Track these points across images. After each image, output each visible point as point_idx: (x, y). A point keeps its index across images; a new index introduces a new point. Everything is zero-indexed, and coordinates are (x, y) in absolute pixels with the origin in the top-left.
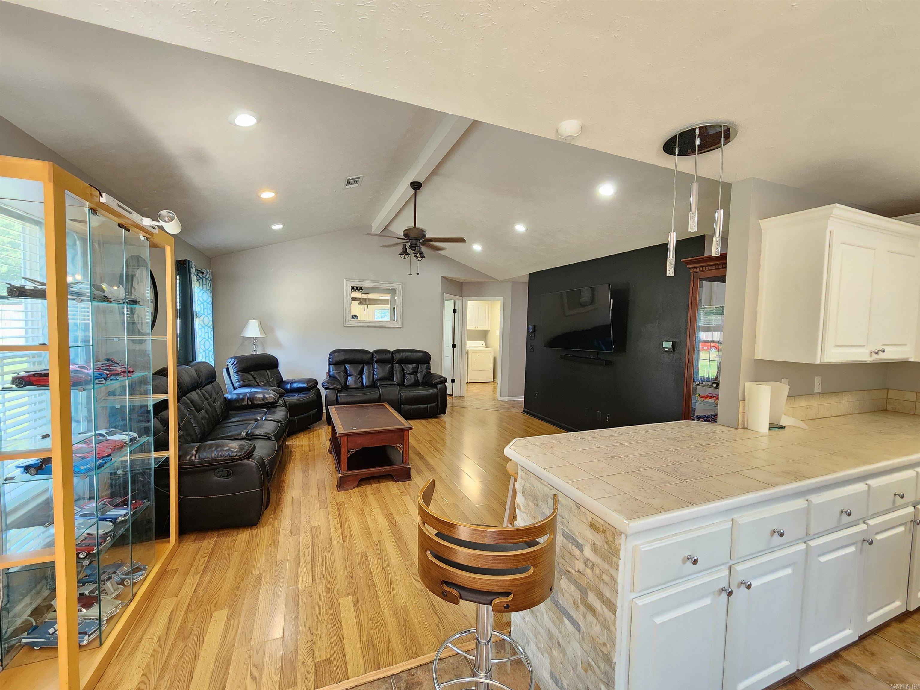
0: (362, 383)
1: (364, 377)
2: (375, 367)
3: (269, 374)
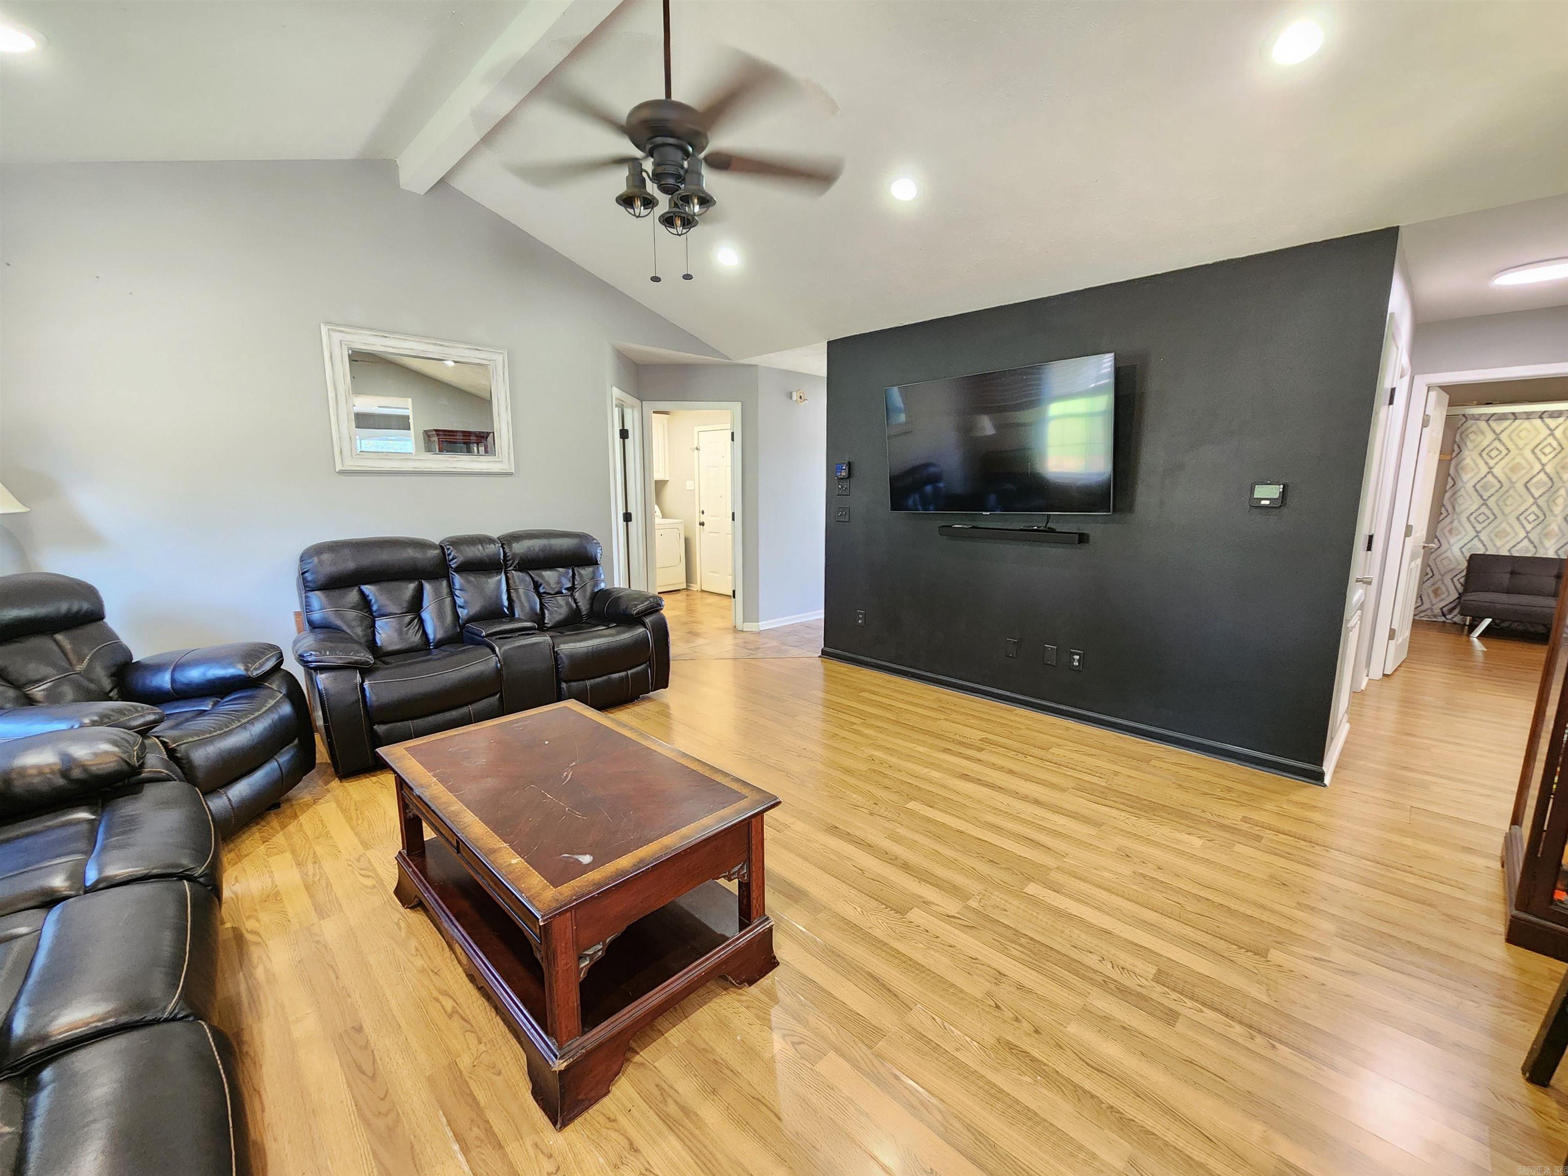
0: (425, 633)
1: (427, 615)
2: (457, 586)
3: (68, 646)
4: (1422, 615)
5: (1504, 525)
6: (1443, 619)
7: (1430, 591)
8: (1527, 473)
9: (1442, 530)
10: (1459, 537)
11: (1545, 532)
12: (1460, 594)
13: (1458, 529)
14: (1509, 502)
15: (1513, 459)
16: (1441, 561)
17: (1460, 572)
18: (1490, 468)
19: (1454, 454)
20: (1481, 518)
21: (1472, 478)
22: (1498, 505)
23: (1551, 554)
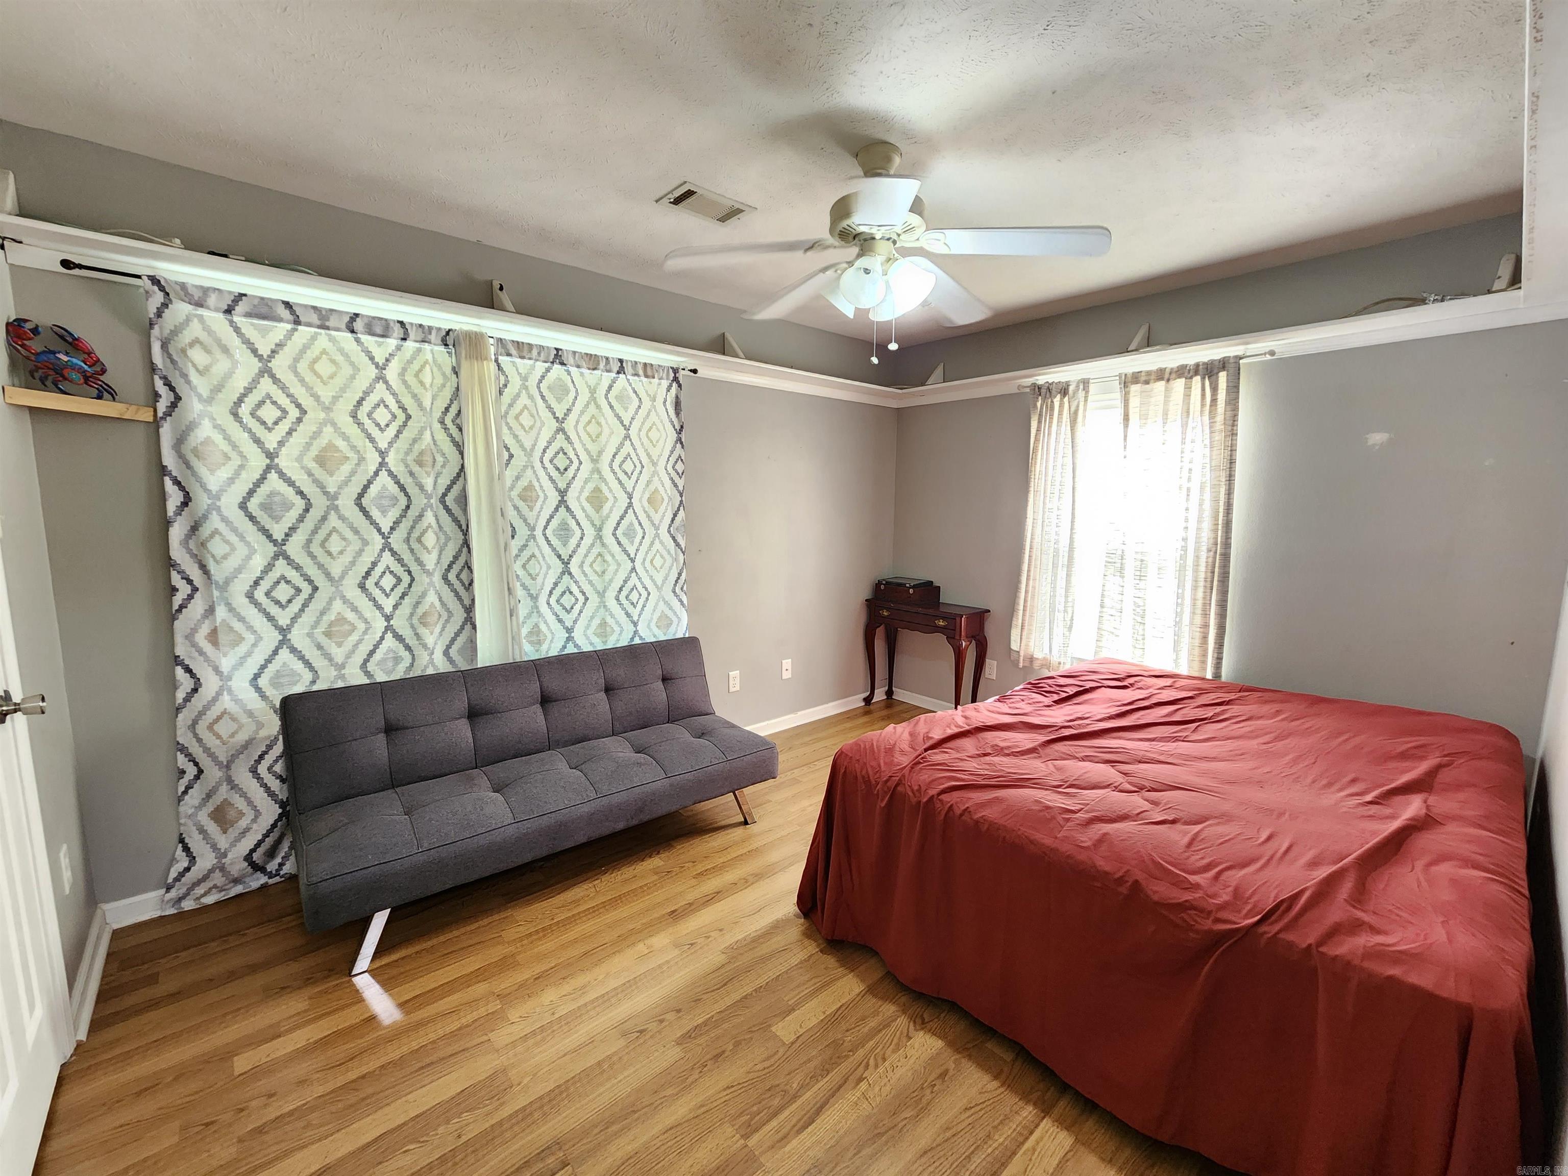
4: (199, 891)
5: (338, 605)
6: (263, 879)
7: (203, 817)
8: (353, 473)
9: (190, 637)
10: (242, 649)
11: (420, 611)
12: (283, 805)
13: (231, 629)
14: (335, 545)
15: (316, 435)
16: (210, 727)
17: (270, 747)
18: (271, 455)
19: (162, 407)
20: (284, 592)
21: (231, 481)
22: (313, 557)
23: (441, 665)
